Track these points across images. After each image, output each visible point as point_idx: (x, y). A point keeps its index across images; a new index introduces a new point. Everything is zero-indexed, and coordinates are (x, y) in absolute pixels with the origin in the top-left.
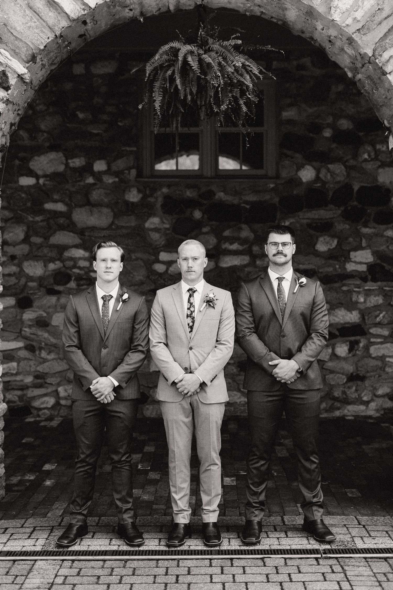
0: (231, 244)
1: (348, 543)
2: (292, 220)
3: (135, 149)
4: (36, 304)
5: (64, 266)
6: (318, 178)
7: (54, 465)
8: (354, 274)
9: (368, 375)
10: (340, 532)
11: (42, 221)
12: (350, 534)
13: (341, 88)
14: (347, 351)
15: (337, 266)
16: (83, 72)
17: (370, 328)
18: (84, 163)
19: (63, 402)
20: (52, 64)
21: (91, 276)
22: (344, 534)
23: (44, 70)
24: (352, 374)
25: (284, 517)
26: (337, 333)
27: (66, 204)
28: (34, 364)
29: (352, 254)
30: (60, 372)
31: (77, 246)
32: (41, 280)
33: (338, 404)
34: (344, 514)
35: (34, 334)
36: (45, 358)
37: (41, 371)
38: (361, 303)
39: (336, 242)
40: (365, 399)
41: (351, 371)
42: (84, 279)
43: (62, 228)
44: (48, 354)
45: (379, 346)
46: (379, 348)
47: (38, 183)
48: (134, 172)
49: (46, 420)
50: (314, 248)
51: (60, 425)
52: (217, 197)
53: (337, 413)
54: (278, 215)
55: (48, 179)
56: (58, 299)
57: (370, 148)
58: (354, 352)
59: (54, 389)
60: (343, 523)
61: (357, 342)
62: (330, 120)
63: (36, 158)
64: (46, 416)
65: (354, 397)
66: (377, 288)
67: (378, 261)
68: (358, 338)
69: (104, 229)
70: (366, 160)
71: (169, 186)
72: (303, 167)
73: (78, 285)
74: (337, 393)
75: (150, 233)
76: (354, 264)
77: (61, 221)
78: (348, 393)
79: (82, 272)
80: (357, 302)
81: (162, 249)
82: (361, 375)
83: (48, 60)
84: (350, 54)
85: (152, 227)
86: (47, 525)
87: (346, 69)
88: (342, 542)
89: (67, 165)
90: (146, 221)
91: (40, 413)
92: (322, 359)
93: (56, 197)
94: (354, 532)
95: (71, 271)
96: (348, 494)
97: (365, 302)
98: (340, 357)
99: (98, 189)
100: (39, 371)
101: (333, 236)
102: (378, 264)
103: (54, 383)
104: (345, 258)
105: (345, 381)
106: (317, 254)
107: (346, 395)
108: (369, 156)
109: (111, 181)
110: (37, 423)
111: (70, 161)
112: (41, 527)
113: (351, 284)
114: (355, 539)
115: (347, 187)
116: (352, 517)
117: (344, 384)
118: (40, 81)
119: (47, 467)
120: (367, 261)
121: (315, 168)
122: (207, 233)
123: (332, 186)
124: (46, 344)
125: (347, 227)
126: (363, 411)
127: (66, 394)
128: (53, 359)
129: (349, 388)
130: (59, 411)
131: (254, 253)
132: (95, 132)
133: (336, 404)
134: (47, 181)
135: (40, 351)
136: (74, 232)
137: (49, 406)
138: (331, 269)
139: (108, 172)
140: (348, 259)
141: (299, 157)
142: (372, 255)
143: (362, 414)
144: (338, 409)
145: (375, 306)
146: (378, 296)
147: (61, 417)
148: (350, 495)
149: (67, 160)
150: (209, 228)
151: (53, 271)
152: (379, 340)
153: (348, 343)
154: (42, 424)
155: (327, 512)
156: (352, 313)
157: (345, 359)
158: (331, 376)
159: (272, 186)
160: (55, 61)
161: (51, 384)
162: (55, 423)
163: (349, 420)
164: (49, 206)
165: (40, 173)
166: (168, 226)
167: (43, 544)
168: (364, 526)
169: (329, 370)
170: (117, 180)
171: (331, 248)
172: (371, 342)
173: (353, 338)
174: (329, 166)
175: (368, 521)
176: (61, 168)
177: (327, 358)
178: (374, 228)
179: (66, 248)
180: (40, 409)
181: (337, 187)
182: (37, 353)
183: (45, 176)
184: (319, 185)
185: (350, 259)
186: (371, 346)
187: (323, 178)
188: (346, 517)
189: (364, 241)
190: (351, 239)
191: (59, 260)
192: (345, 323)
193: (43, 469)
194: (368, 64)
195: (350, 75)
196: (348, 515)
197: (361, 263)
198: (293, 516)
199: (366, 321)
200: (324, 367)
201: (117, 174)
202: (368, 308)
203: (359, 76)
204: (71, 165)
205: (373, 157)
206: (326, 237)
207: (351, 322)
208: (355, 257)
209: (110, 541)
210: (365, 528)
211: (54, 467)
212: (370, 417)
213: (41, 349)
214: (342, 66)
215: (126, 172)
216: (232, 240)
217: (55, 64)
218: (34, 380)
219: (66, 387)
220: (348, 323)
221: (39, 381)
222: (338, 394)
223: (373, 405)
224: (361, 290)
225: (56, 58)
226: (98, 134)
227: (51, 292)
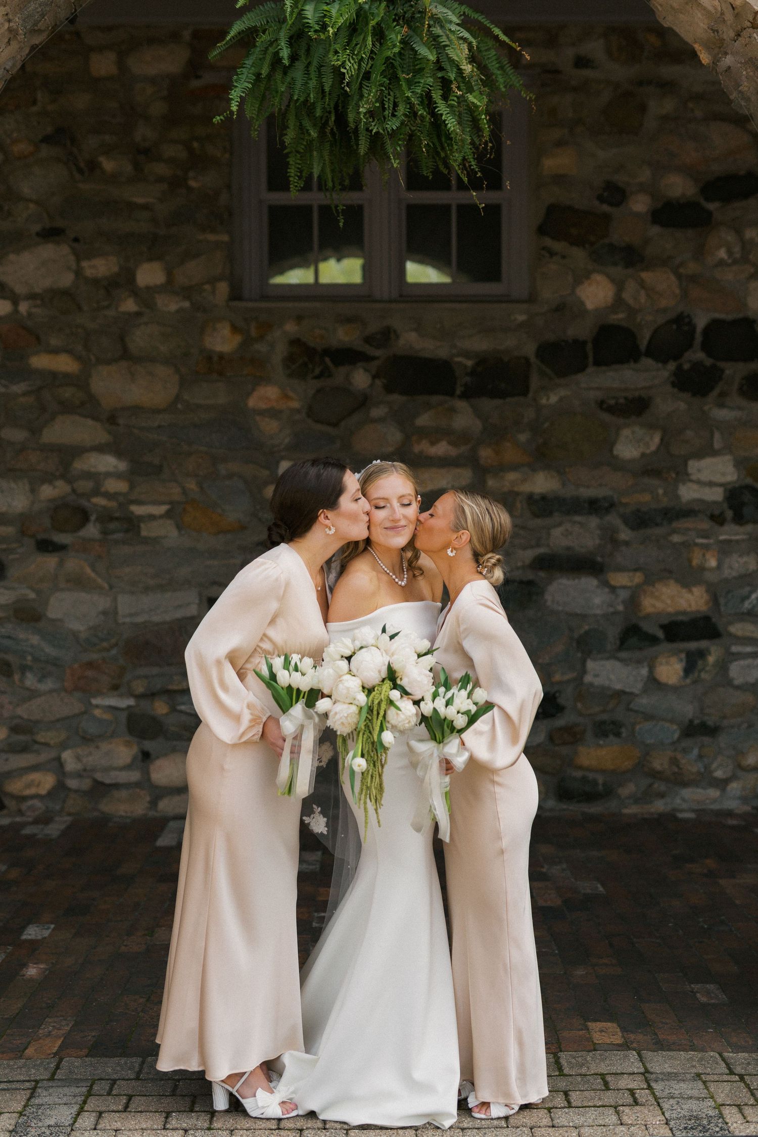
0: (433, 444)
1: (709, 1123)
2: (563, 392)
3: (225, 238)
4: (13, 572)
5: (74, 491)
6: (618, 302)
7: (48, 928)
8: (697, 509)
9: (725, 723)
10: (689, 1092)
11: (24, 394)
12: (712, 1097)
13: (668, 105)
14: (682, 673)
15: (661, 491)
16: (113, 70)
17: (730, 623)
18: (116, 269)
19: (72, 783)
20: (34, 31)
21: (132, 513)
22: (698, 1099)
23: (14, 45)
24: (691, 721)
25: (561, 1054)
26: (660, 634)
27: (79, 358)
28: (10, 703)
29: (693, 466)
30: (67, 718)
31: (100, 449)
32: (23, 522)
33: (659, 786)
34: (693, 1048)
35: (9, 637)
36: (33, 688)
37: (26, 717)
38: (711, 570)
39: (657, 439)
40: (719, 774)
41: (690, 716)
42: (117, 519)
43: (67, 408)
44: (40, 681)
45: (749, 661)
46: (749, 666)
47: (16, 311)
48: (223, 288)
49: (36, 822)
50: (611, 451)
51: (64, 833)
52: (402, 342)
53: (659, 806)
54: (535, 381)
55: (39, 302)
56: (61, 563)
57: (730, 237)
58: (696, 674)
59: (53, 754)
60: (694, 1070)
61: (702, 654)
62: (645, 175)
63: (12, 257)
64: (37, 813)
65: (694, 770)
66: (745, 537)
67: (749, 481)
68: (703, 644)
69: (157, 411)
70: (721, 263)
71: (299, 319)
72: (588, 278)
73: (105, 533)
74: (659, 763)
75: (258, 418)
76: (695, 486)
77: (68, 393)
78: (683, 761)
79: (113, 504)
80: (702, 569)
81: (283, 454)
82: (710, 723)
83: (24, 20)
84: (710, 8)
85: (263, 406)
86: (22, 1078)
87: (697, 47)
88: (697, 1118)
89: (78, 273)
90: (249, 394)
91: (24, 807)
92: (628, 690)
93: (54, 341)
94: (722, 1093)
95: (89, 501)
96: (698, 995)
97: (719, 567)
98: (666, 685)
99: (146, 324)
100: (20, 717)
101: (652, 427)
102: (747, 487)
103: (52, 742)
104: (677, 474)
105: (676, 736)
106: (618, 465)
107: (678, 766)
108: (730, 253)
109: (173, 307)
110: (16, 828)
111: (85, 264)
112: (9, 1082)
113: (688, 529)
114: (726, 1111)
115: (682, 321)
116: (712, 1054)
117: (673, 743)
118: (8, 71)
119: (32, 933)
120: (723, 480)
121: (612, 280)
122: (381, 420)
123: (649, 318)
124: (36, 660)
125: (682, 406)
126: (715, 801)
127: (79, 767)
128: (51, 691)
129: (685, 751)
130: (64, 801)
131: (482, 462)
132: (140, 200)
133: (656, 786)
134: (36, 306)
135: (23, 674)
136: (94, 418)
137: (43, 792)
138: (647, 497)
139: (169, 287)
140: (682, 475)
141: (579, 255)
142: (734, 466)
143: (713, 807)
144: (662, 796)
145: (742, 577)
146: (748, 554)
147: (69, 814)
148: (704, 999)
149: (78, 260)
150: (386, 410)
151: (50, 501)
152: (749, 649)
153: (683, 656)
154: (27, 831)
155: (656, 1044)
156: (690, 591)
157: (675, 689)
158: (648, 725)
159: (521, 318)
160: (41, 25)
161: (46, 744)
162: (54, 830)
163: (686, 821)
164: (40, 361)
165: (20, 289)
166: (296, 405)
167: (11, 1128)
168: (742, 1078)
169: (643, 713)
170: (186, 304)
171: (648, 451)
172: (733, 654)
173: (693, 645)
174: (644, 275)
175: (749, 1064)
176: (67, 280)
177: (637, 688)
178: (740, 408)
179: (78, 451)
180: (24, 799)
181: (661, 320)
182: (17, 677)
183: (32, 296)
184: (621, 316)
185: (688, 475)
186: (731, 662)
187: (631, 302)
188: (700, 1055)
189: (717, 436)
190: (689, 434)
191: (63, 477)
192: (678, 613)
193: (24, 937)
194: (751, 30)
195: (705, 58)
196: (703, 1050)
197: (711, 484)
198: (580, 1054)
199: (722, 609)
200: (632, 706)
201: (187, 292)
202: (727, 581)
203: (728, 61)
204: (89, 272)
205: (738, 256)
206: (637, 429)
207: (689, 610)
208: (699, 471)
209: (167, 1118)
210: (745, 1083)
211: (46, 933)
212: (730, 814)
213: (24, 669)
214: (688, 38)
215: (207, 287)
216: (434, 435)
217: (40, 31)
218: (9, 736)
219: (79, 751)
220: (684, 613)
221: (22, 738)
222: (662, 764)
223: (734, 787)
224: (712, 541)
225: (43, 15)
226: (146, 207)
227: (46, 546)
